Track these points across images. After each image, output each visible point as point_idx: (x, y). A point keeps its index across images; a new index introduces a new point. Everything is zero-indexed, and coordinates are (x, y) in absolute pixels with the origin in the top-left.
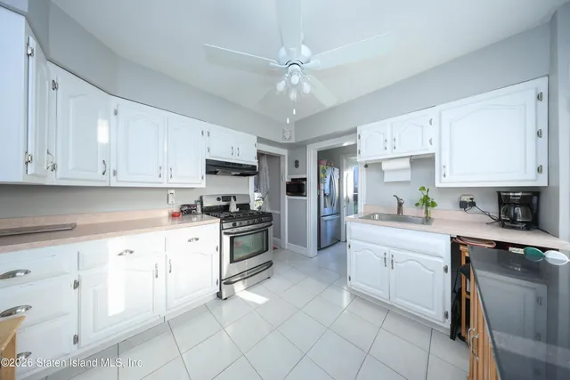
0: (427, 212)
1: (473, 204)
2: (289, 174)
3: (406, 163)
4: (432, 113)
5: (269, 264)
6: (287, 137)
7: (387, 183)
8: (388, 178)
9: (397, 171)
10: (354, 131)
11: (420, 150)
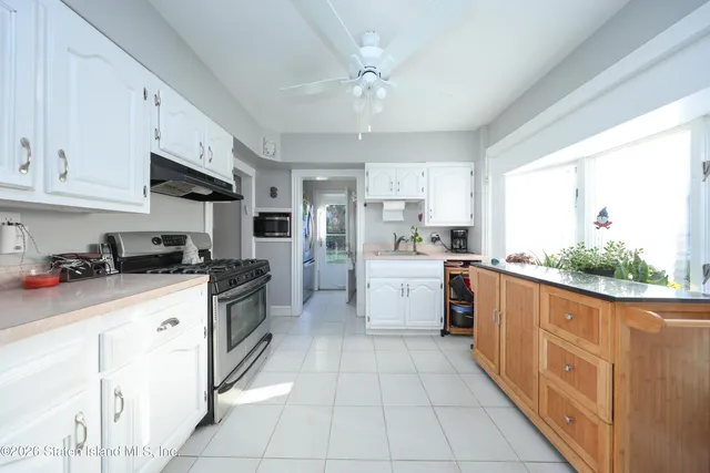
0: (415, 247)
1: (438, 239)
2: (257, 206)
3: (402, 205)
4: (424, 167)
5: (268, 337)
6: (271, 152)
7: (387, 222)
8: (386, 217)
9: (393, 211)
10: (362, 166)
11: (413, 195)
